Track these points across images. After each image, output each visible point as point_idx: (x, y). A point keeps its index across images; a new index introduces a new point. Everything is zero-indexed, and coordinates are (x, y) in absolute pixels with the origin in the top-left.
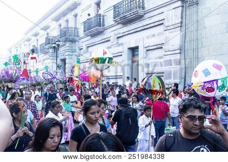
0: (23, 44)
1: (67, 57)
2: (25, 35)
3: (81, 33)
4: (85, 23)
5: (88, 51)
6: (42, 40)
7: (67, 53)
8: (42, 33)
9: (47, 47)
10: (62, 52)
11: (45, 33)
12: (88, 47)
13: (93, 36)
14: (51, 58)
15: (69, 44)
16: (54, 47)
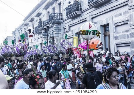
0: (23, 28)
1: (55, 35)
2: (24, 21)
3: (65, 17)
4: (67, 9)
5: (70, 30)
6: (36, 24)
7: (55, 33)
8: (36, 19)
9: (40, 29)
10: (51, 32)
11: (38, 18)
12: (70, 27)
13: (73, 18)
14: (43, 37)
15: (56, 25)
16: (45, 29)
